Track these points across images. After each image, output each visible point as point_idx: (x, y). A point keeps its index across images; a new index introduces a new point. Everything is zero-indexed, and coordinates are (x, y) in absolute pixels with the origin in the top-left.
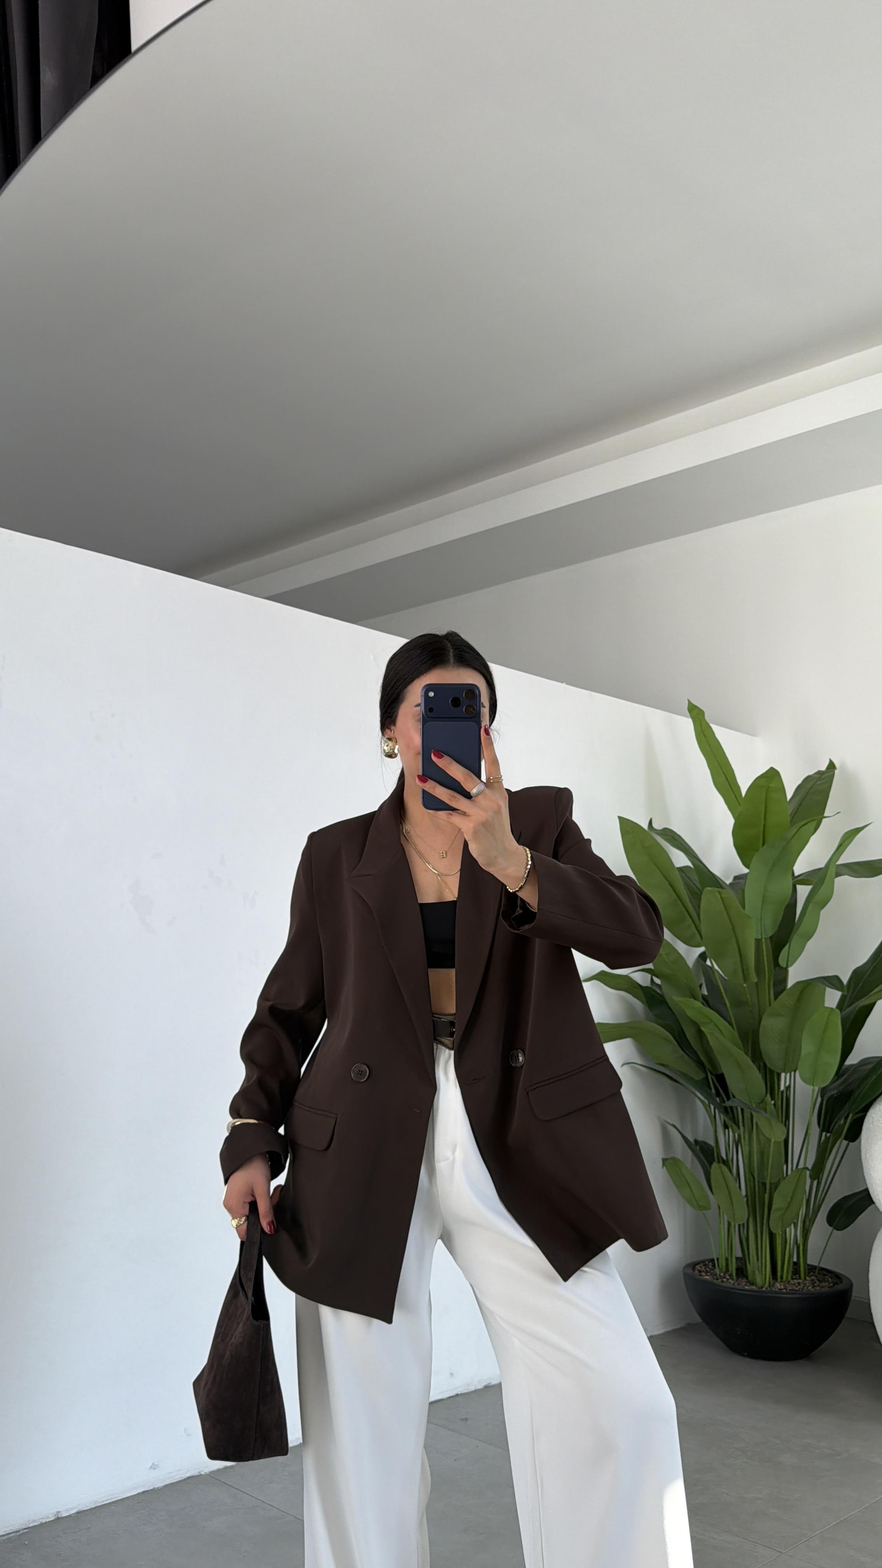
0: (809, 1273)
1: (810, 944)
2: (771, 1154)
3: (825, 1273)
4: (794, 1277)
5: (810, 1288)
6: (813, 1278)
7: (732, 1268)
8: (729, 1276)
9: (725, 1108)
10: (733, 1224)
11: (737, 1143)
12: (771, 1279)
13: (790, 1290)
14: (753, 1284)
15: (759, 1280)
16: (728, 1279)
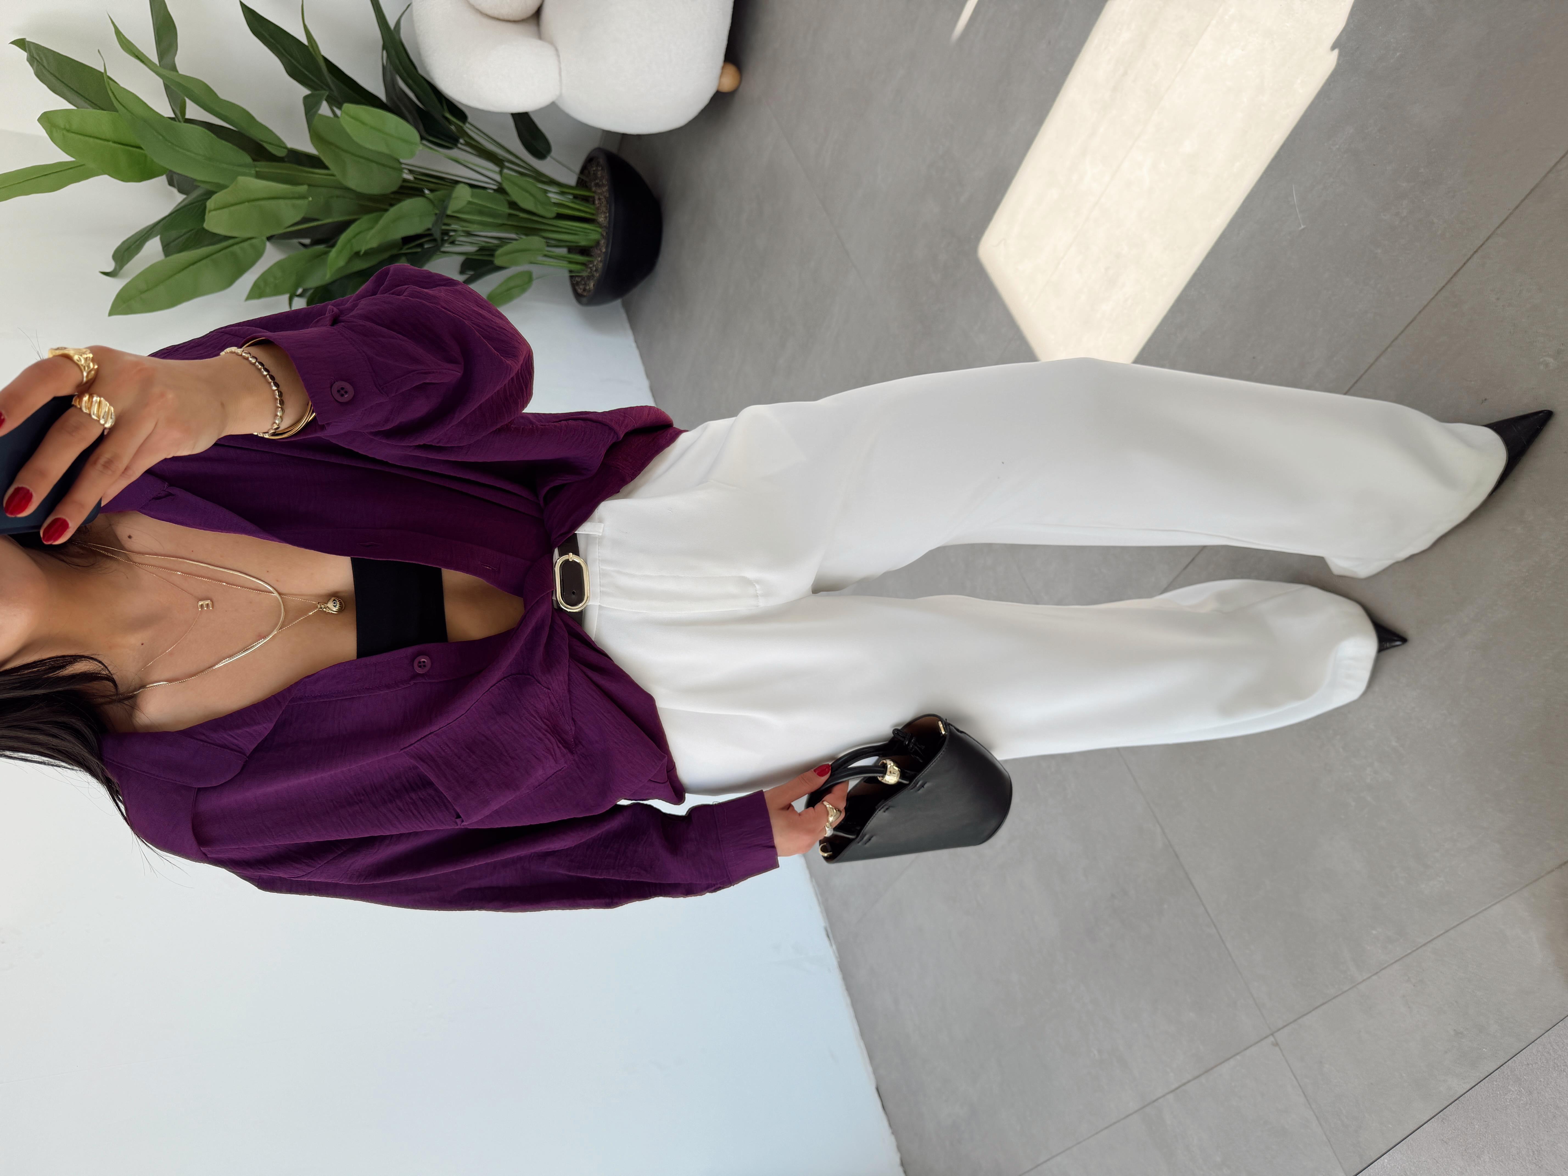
0: (586, 187)
1: (261, 118)
2: (480, 203)
4: (591, 201)
5: (604, 189)
6: (591, 184)
7: (580, 259)
8: (590, 263)
9: (439, 239)
11: (468, 234)
12: (595, 224)
13: (607, 209)
14: (599, 243)
15: (595, 236)
16: (594, 266)
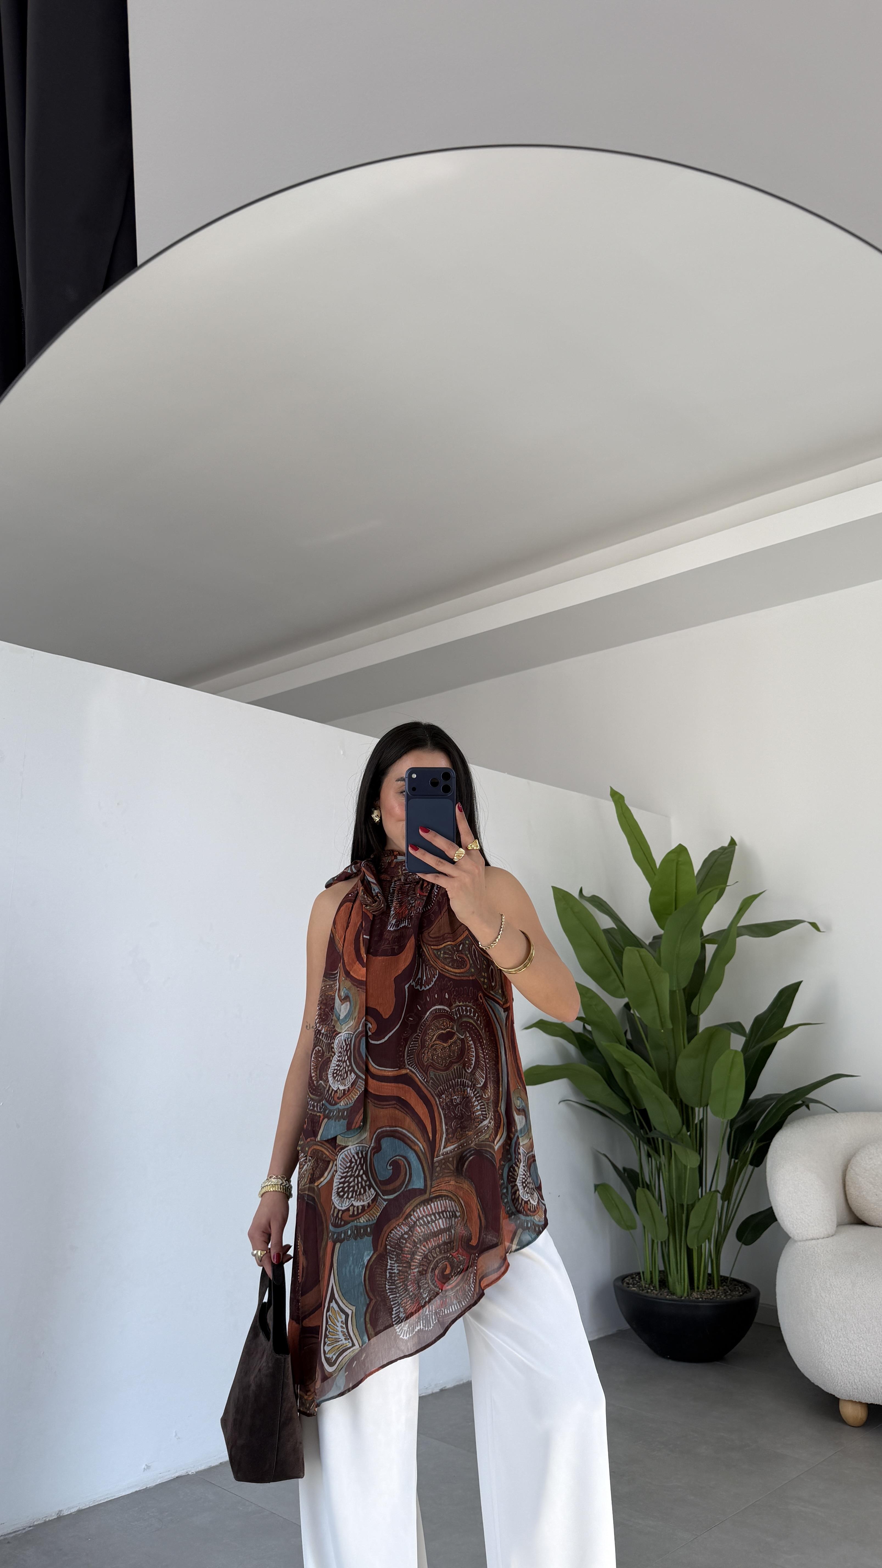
0: (722, 1283)
1: (718, 995)
2: (687, 1180)
3: (735, 1283)
4: (709, 1287)
5: (722, 1297)
6: (725, 1287)
7: (656, 1279)
8: (653, 1287)
9: (648, 1139)
10: (656, 1241)
11: (659, 1170)
12: (689, 1289)
13: (706, 1299)
14: (673, 1294)
15: (678, 1290)
16: (652, 1290)
